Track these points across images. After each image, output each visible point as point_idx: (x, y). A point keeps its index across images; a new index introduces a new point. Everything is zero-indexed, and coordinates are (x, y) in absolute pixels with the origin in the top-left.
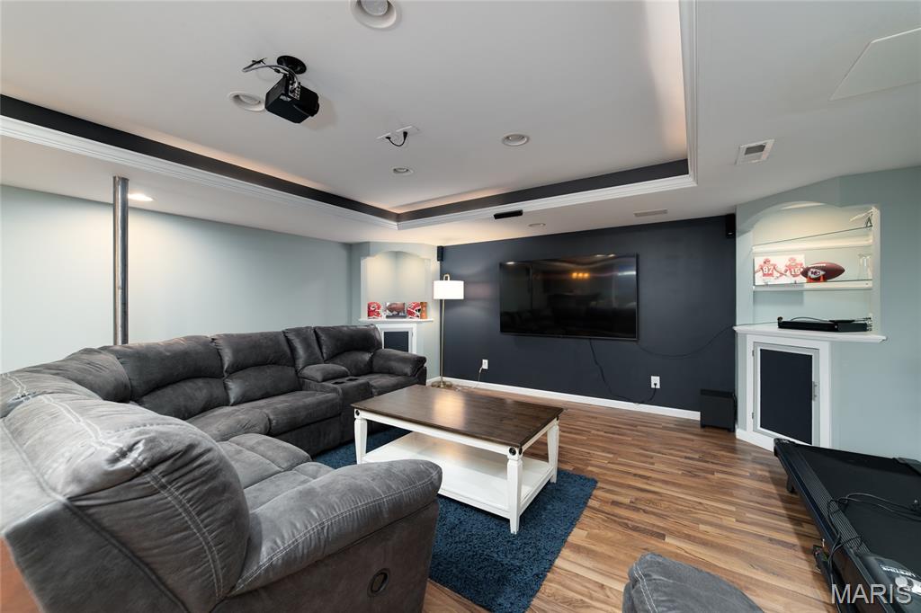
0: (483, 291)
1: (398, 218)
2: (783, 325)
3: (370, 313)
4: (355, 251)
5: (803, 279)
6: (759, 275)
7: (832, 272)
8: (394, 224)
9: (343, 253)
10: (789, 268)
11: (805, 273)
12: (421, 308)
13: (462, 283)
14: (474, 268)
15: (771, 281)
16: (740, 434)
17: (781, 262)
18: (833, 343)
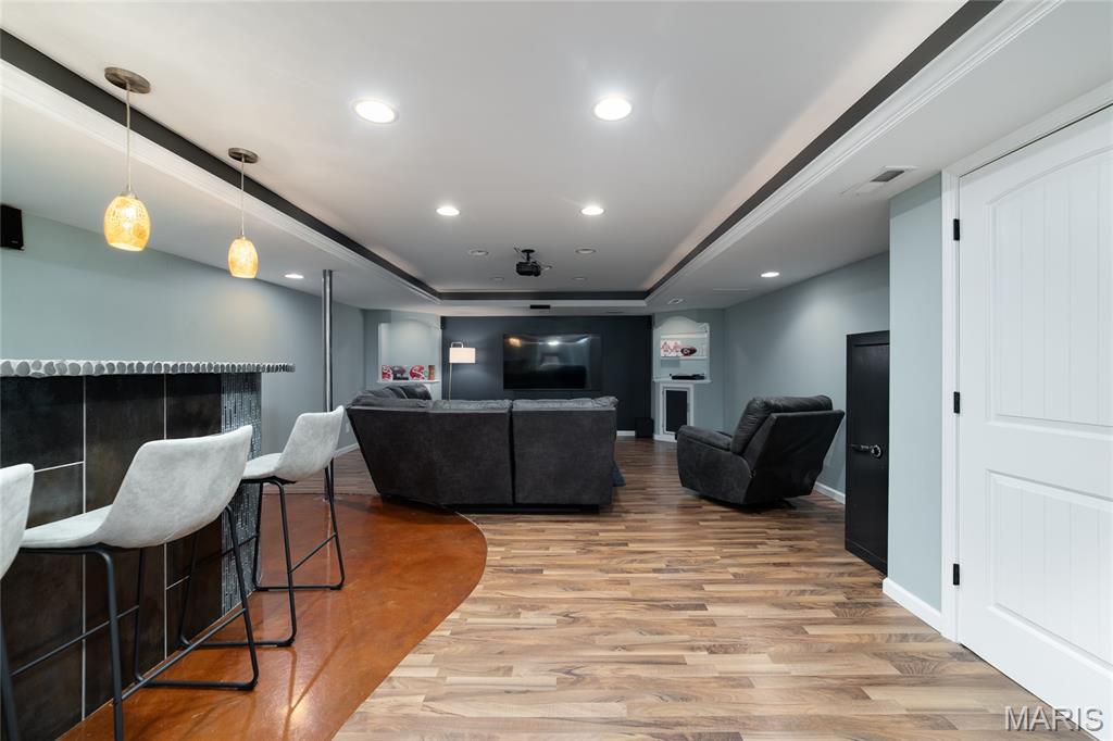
0: (485, 356)
2: (674, 378)
3: (384, 375)
4: (374, 318)
5: (680, 354)
6: (662, 351)
7: (693, 351)
10: (675, 347)
11: (682, 351)
13: (474, 350)
14: (480, 338)
15: (668, 355)
16: (657, 437)
17: (671, 344)
18: (695, 385)
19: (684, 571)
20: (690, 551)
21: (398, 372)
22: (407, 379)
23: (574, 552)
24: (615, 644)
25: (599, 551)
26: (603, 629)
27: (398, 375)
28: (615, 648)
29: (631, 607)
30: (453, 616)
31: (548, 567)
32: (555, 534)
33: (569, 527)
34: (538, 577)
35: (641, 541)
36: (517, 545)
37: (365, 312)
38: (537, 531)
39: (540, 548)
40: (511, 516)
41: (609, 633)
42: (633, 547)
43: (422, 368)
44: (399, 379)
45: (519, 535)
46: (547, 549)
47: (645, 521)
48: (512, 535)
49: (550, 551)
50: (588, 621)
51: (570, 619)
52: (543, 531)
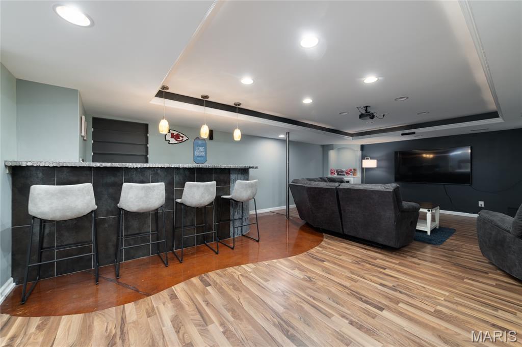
0: (383, 164)
1: (352, 135)
3: (332, 173)
4: (326, 148)
8: (350, 138)
9: (321, 149)
12: (354, 171)
13: (376, 161)
14: (380, 154)
19: (400, 292)
20: (424, 287)
21: (340, 172)
22: (344, 175)
23: (351, 261)
24: (312, 295)
25: (363, 266)
26: (317, 289)
27: (340, 173)
28: (311, 296)
29: (340, 289)
30: (275, 261)
31: (328, 261)
32: (352, 252)
33: (365, 252)
34: (320, 263)
35: (398, 271)
36: (329, 250)
37: (323, 146)
38: (347, 248)
39: (336, 254)
40: (341, 239)
41: (316, 291)
42: (387, 271)
43: (351, 170)
44: (341, 175)
45: (336, 247)
46: (340, 255)
47: (419, 264)
48: (333, 246)
49: (340, 257)
50: (315, 283)
51: (310, 280)
52: (349, 249)
